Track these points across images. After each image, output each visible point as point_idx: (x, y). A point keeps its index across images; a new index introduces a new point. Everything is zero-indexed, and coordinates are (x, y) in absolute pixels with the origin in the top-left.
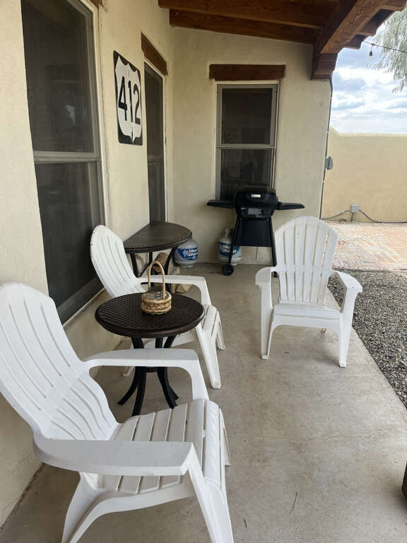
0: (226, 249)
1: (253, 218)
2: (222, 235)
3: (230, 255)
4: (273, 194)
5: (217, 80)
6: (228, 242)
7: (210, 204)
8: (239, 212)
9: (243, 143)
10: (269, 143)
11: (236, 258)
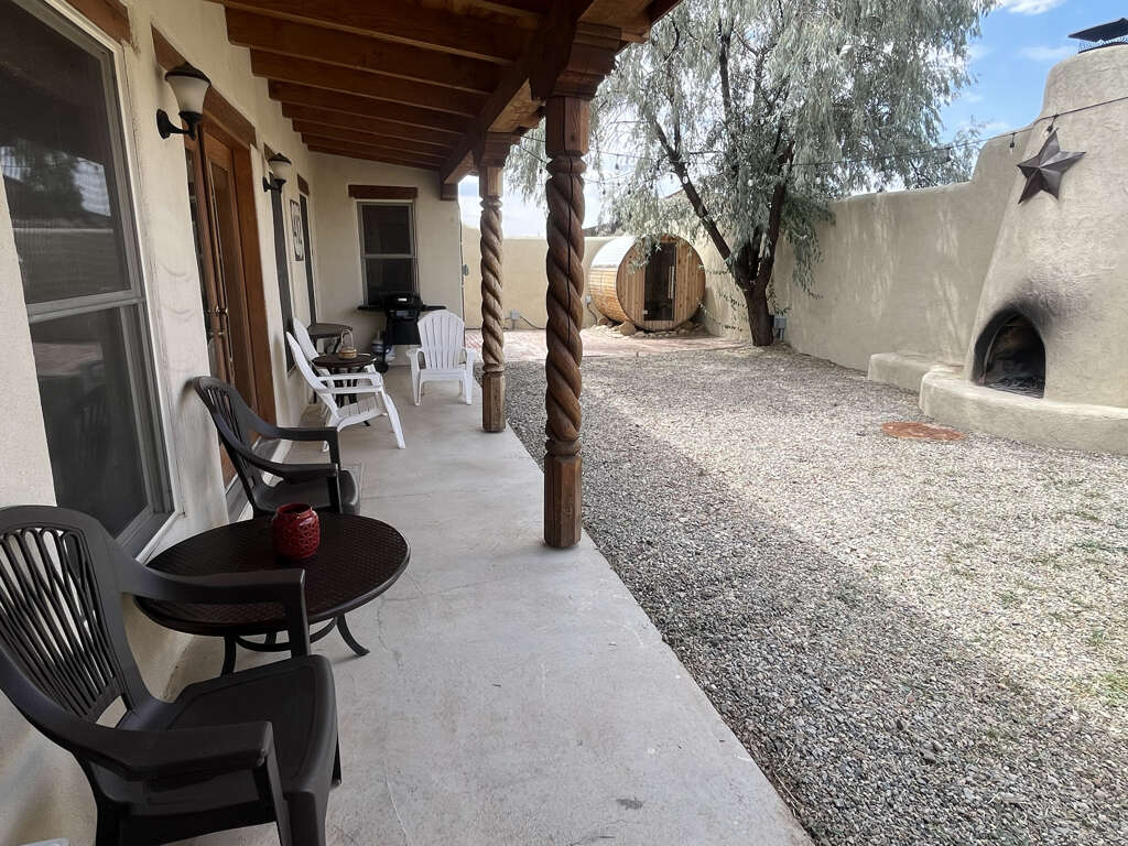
0: (379, 349)
1: (402, 318)
2: (375, 337)
3: (384, 354)
4: (418, 298)
5: (356, 198)
6: (380, 343)
7: (360, 308)
8: (388, 314)
9: (382, 253)
10: (409, 253)
11: (389, 357)
